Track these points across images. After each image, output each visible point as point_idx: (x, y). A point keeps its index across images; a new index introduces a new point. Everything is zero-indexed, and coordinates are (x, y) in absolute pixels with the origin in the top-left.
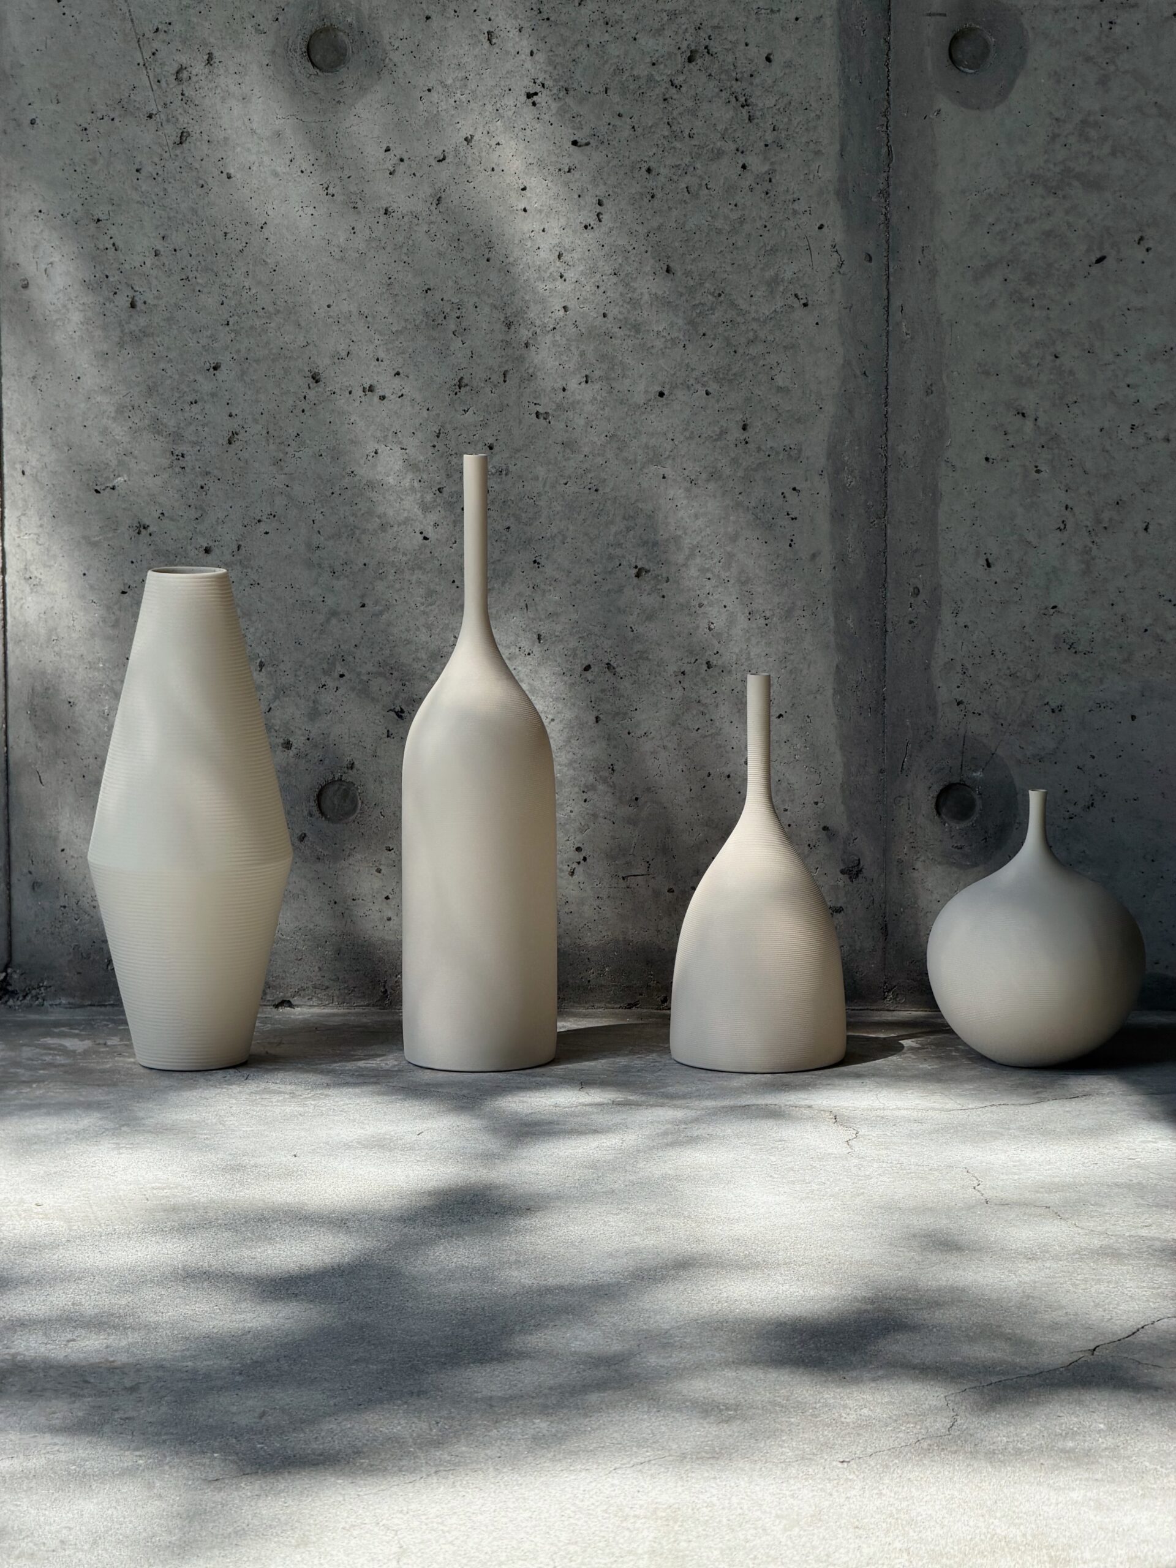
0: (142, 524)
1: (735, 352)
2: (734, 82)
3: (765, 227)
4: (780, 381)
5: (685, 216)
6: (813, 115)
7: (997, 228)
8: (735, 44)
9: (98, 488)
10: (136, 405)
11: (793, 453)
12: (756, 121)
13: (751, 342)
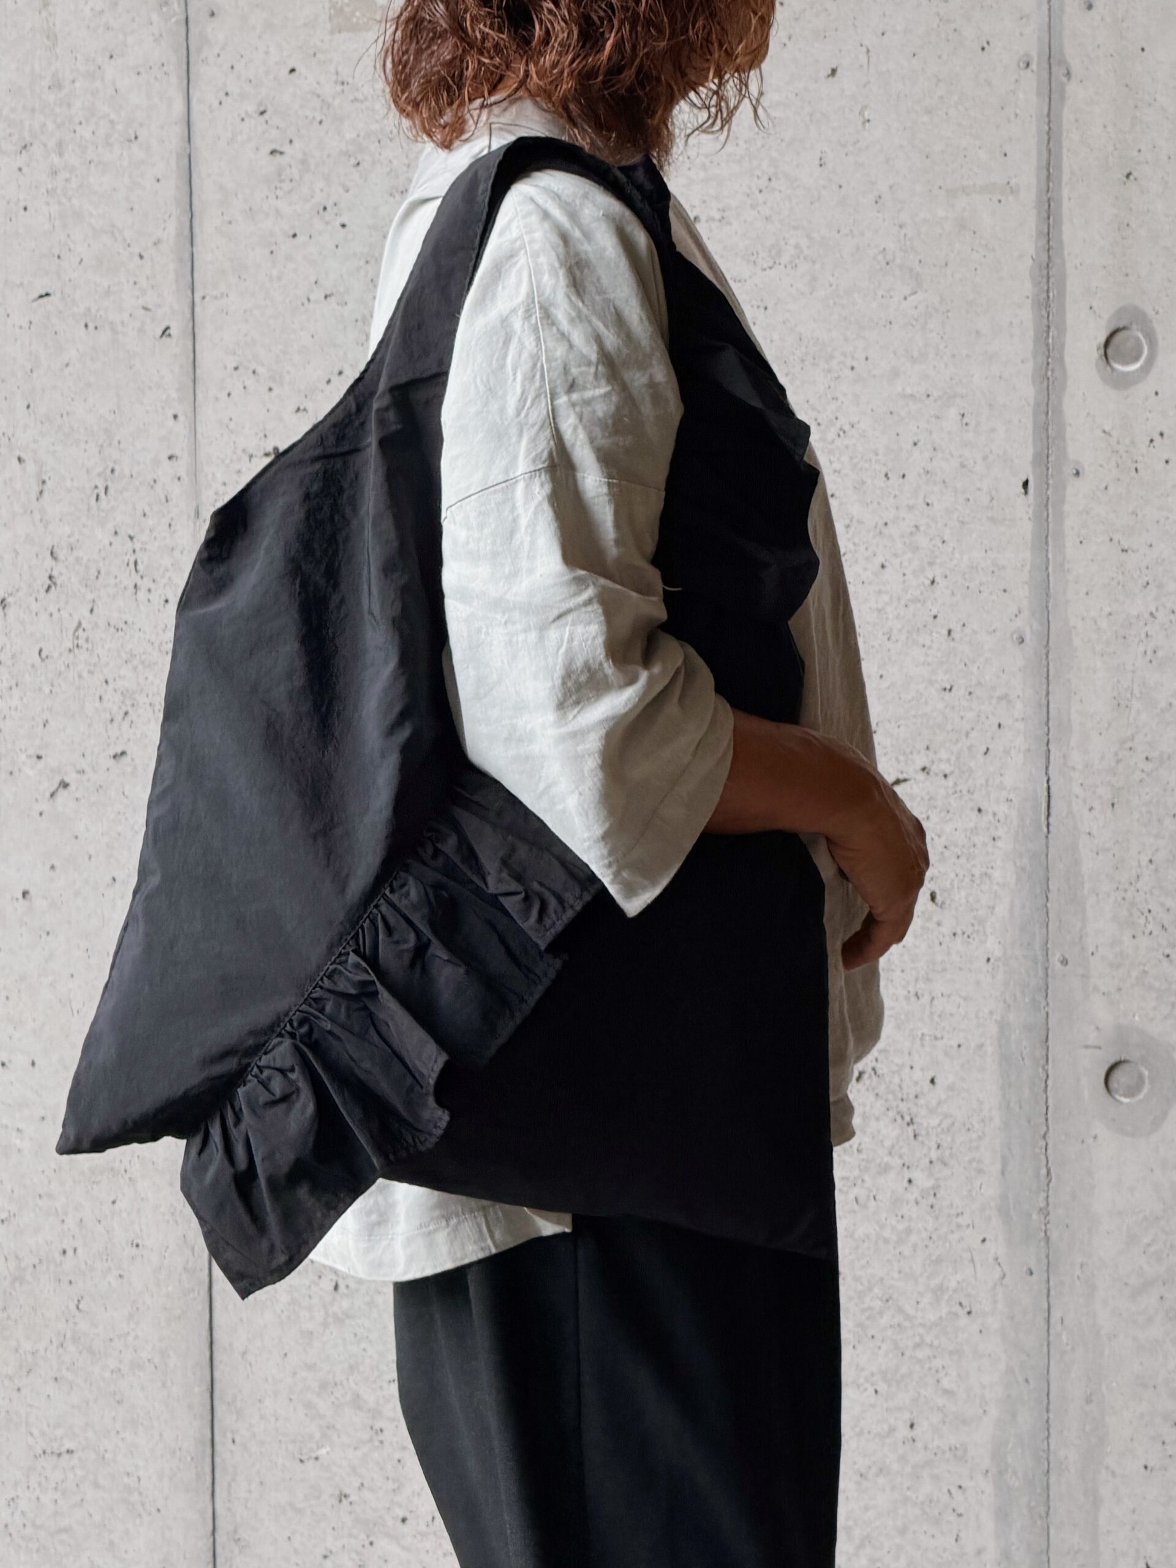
0: (343, 1493)
1: (903, 1354)
2: (899, 1102)
3: (931, 1238)
4: (946, 1383)
5: (854, 1225)
6: (974, 1136)
7: (1152, 1249)
8: (903, 1065)
9: (303, 1458)
10: (338, 1382)
11: (959, 1453)
12: (920, 1138)
13: (917, 1346)
